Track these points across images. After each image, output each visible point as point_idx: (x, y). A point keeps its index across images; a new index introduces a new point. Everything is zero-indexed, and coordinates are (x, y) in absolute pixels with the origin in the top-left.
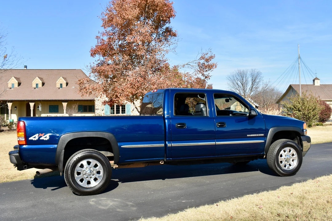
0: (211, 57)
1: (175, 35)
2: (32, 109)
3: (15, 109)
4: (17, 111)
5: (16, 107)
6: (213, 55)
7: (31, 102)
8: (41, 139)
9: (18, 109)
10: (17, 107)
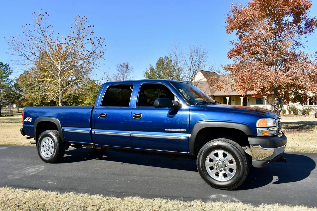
2: (242, 101)
7: (241, 97)
8: (29, 121)
10: (234, 100)
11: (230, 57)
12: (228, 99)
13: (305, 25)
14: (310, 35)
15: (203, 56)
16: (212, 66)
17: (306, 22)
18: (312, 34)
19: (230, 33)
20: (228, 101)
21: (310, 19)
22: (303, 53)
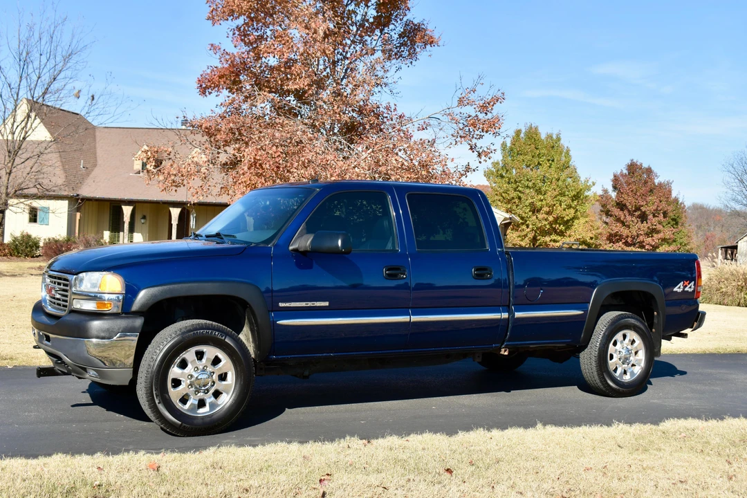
0: (496, 100)
1: (430, 42)
2: (175, 222)
3: (143, 221)
4: (146, 227)
5: (144, 217)
6: (499, 94)
7: (174, 207)
9: (148, 222)
10: (148, 217)
11: (204, 90)
12: (127, 210)
13: (400, 36)
14: (410, 65)
15: (67, 59)
16: (93, 97)
17: (404, 30)
18: (414, 62)
19: (221, 22)
20: (127, 218)
21: (413, 23)
22: (395, 110)
